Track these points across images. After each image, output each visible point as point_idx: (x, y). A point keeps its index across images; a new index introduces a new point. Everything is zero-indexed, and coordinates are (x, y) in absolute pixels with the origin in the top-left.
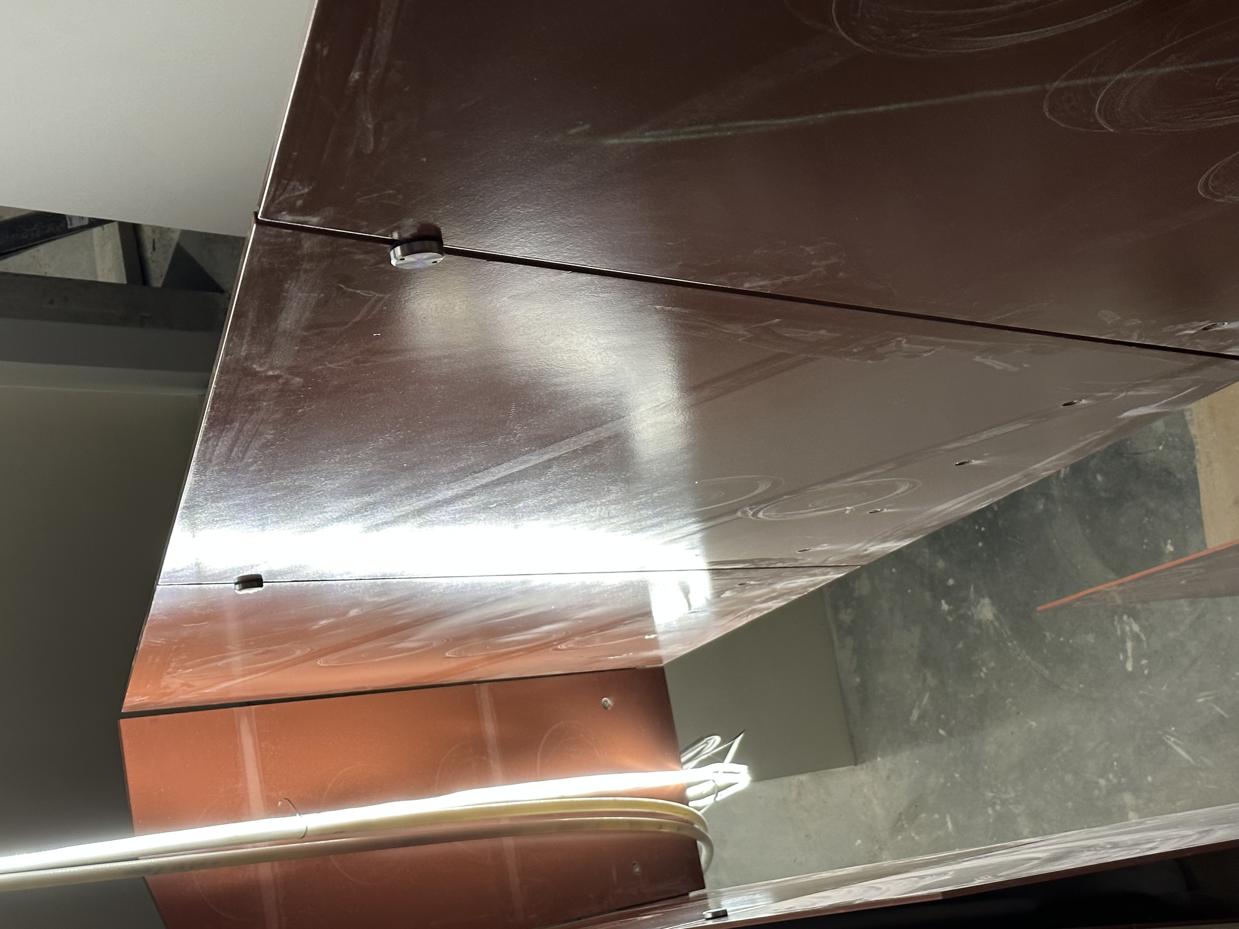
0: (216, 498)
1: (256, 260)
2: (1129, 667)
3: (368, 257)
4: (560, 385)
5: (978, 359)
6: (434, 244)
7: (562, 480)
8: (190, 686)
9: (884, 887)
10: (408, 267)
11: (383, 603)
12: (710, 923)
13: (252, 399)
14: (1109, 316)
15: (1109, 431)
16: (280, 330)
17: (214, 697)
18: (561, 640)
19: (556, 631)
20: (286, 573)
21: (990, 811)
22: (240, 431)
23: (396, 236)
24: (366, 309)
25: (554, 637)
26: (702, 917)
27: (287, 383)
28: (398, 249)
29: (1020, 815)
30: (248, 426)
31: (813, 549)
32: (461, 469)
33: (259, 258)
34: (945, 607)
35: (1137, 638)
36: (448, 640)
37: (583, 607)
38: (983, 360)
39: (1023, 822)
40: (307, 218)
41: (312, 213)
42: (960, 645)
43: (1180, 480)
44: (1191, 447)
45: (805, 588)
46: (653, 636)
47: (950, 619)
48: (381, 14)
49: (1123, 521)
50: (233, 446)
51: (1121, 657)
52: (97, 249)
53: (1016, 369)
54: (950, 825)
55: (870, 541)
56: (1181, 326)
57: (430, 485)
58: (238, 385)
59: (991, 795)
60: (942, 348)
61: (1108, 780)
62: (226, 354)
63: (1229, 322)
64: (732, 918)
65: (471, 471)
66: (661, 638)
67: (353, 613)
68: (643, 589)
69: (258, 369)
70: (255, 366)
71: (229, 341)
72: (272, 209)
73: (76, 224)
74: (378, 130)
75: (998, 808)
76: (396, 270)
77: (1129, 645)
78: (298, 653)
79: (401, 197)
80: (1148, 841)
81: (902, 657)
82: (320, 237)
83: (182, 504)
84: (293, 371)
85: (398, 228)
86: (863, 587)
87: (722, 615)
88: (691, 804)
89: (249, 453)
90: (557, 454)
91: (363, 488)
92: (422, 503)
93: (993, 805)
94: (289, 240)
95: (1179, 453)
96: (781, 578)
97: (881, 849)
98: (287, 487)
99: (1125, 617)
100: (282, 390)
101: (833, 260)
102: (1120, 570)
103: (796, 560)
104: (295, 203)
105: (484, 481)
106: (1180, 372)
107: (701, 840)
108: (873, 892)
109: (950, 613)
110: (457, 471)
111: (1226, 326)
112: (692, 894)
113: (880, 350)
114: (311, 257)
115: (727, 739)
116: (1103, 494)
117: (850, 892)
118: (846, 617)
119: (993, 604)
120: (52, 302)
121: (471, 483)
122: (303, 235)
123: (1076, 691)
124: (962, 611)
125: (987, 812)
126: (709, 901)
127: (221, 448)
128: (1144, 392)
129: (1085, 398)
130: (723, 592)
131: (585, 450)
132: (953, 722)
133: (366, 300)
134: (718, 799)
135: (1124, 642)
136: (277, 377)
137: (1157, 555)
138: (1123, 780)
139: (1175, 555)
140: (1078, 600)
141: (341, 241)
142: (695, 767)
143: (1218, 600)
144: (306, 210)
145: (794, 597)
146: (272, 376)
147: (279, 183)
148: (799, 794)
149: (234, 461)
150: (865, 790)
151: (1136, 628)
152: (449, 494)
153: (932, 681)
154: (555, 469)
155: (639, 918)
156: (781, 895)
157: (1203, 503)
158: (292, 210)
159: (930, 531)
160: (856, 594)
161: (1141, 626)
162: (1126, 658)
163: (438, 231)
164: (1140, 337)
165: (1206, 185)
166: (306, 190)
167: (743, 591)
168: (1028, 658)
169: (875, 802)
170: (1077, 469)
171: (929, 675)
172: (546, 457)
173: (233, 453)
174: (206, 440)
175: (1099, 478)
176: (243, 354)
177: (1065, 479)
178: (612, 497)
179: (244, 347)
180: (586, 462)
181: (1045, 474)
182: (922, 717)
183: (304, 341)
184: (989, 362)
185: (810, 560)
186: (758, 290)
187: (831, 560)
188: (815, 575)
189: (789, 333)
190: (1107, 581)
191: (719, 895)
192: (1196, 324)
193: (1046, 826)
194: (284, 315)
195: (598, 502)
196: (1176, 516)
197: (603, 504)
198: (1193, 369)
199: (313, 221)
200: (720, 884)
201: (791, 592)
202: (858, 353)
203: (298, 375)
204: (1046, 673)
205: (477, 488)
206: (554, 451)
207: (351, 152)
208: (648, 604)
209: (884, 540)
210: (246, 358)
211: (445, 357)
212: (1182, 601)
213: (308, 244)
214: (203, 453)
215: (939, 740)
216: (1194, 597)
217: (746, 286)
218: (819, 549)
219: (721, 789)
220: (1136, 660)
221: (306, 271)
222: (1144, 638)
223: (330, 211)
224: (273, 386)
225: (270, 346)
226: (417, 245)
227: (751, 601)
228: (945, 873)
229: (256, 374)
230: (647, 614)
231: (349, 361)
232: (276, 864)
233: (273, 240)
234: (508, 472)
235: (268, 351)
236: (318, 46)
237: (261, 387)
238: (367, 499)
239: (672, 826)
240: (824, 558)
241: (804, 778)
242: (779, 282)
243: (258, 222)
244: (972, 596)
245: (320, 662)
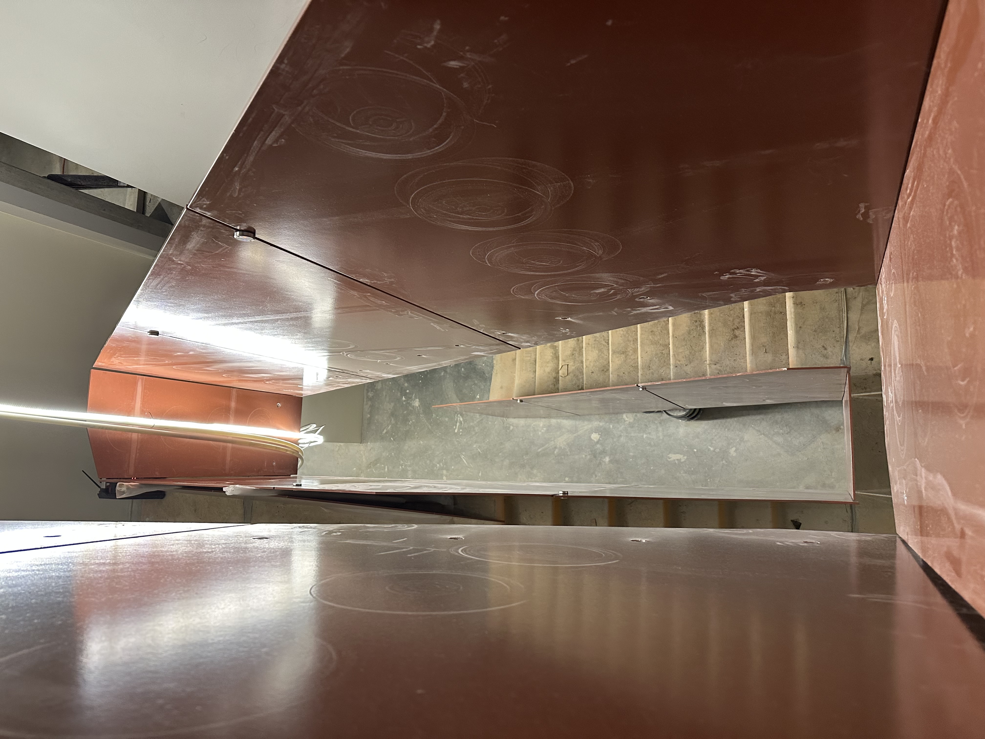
0: (148, 300)
1: (183, 221)
2: (456, 431)
3: (226, 232)
4: (288, 295)
5: (432, 324)
6: (252, 235)
7: (281, 327)
8: (121, 363)
9: (357, 487)
10: (239, 240)
11: (202, 352)
12: (295, 487)
13: (170, 269)
14: (476, 322)
15: (467, 357)
16: (187, 248)
17: (130, 370)
18: (267, 380)
19: (267, 377)
20: (168, 333)
21: (400, 467)
22: (163, 279)
23: (238, 228)
24: (221, 249)
25: (265, 378)
26: (293, 485)
27: (185, 267)
28: (238, 233)
29: (409, 470)
30: (166, 278)
31: (364, 371)
32: (244, 314)
33: (184, 222)
34: (404, 399)
35: (461, 422)
36: (225, 371)
37: (278, 371)
38: (434, 325)
39: (410, 474)
40: (206, 212)
41: (209, 212)
42: (405, 412)
43: (487, 376)
44: (493, 367)
45: (358, 382)
46: (301, 386)
47: (404, 403)
48: (251, 151)
49: (466, 385)
50: (159, 284)
51: (454, 427)
52: (128, 196)
53: (443, 330)
54: (386, 469)
55: (383, 373)
56: (496, 331)
57: (231, 316)
58: (165, 263)
59: (402, 462)
60: (421, 318)
61: (440, 465)
62: (164, 251)
63: (511, 333)
64: (303, 487)
65: (248, 315)
66: (304, 387)
67: (191, 353)
68: (302, 370)
69: (175, 259)
70: (173, 258)
71: (166, 247)
72: (193, 205)
73: (121, 185)
74: (240, 190)
75: (403, 467)
76: (235, 240)
77: (458, 424)
78: (167, 362)
79: (243, 215)
80: (445, 488)
81: (385, 412)
82: (210, 220)
83: (134, 299)
84: (188, 264)
85: (240, 225)
86: (379, 386)
87: (327, 385)
88: (300, 445)
89: (164, 288)
90: (281, 318)
91: (206, 311)
92: (226, 321)
93: (402, 466)
94: (198, 218)
95: (488, 368)
96: (351, 378)
97: (361, 473)
98: (176, 303)
99: (459, 415)
100: (182, 269)
101: (392, 280)
102: (462, 400)
103: (357, 373)
104: (203, 206)
105: (251, 320)
106: (493, 345)
107: (300, 458)
108: (353, 487)
109: (405, 401)
110: (242, 314)
111: (510, 334)
112: (291, 476)
113: (401, 313)
114: (204, 226)
115: (319, 426)
116: (462, 375)
117: (345, 486)
118: (371, 394)
119: (419, 401)
120: (104, 210)
121: (247, 319)
122: (203, 217)
123: (438, 435)
124: (408, 402)
125: (399, 467)
126: (297, 479)
127: (154, 283)
128: (481, 348)
129: (463, 345)
130: (330, 377)
131: (292, 319)
132: (396, 436)
133: (222, 247)
134: (310, 445)
135: (457, 423)
136: (182, 264)
137: (474, 398)
138: (445, 466)
139: (479, 400)
140: (446, 406)
141: (217, 224)
142: (305, 433)
143: (488, 416)
144: (206, 209)
145: (354, 385)
146: (179, 263)
147: (199, 197)
148: (339, 449)
149: (158, 289)
150: (362, 452)
151: (461, 419)
152: (237, 321)
153: (393, 421)
154: (279, 322)
155: (270, 481)
156: (323, 482)
157: (491, 385)
158: (201, 208)
159: (405, 374)
160: (376, 388)
161: (463, 419)
162: (456, 428)
163: (255, 231)
164: (483, 331)
165: (514, 289)
166: (208, 203)
167: (336, 379)
168: (426, 421)
169: (364, 457)
170: (457, 365)
171: (393, 420)
172: (277, 318)
173: (158, 287)
174: (148, 279)
175: (463, 369)
176: (170, 253)
177: (452, 367)
178: (298, 337)
179: (171, 250)
180: (291, 323)
181: (445, 365)
182: (386, 433)
183: (195, 254)
184: (435, 326)
185: (362, 374)
186: (365, 282)
187: (369, 376)
188: (362, 379)
189: (372, 299)
190: (457, 403)
191: (301, 478)
192: (501, 331)
193: (417, 476)
194: (189, 243)
195: (292, 337)
196: (483, 387)
197: (294, 339)
198: (497, 345)
199: (208, 214)
200: (303, 474)
201: (353, 383)
202: (394, 312)
203: (190, 265)
204: (430, 427)
205: (248, 322)
206: (280, 316)
207: (228, 194)
208: (303, 375)
209: (389, 374)
210: (171, 254)
211: (247, 274)
212: (477, 414)
213: (204, 221)
214: (146, 283)
215: (390, 441)
216: (481, 414)
217: (361, 280)
218: (366, 371)
219: (311, 442)
220: (459, 430)
221: (201, 230)
222: (463, 423)
223: (216, 212)
224: (179, 267)
225: (181, 253)
226: (245, 233)
227: (339, 383)
228: (379, 486)
229: (174, 261)
230: (302, 379)
231: (210, 266)
232: (140, 434)
233: (191, 216)
234: (262, 319)
235: (180, 254)
236: (225, 155)
237: (174, 266)
238: (206, 315)
239: (290, 451)
240: (366, 375)
241: (342, 444)
242: (373, 282)
243: (187, 208)
244: (413, 397)
245: (174, 367)
